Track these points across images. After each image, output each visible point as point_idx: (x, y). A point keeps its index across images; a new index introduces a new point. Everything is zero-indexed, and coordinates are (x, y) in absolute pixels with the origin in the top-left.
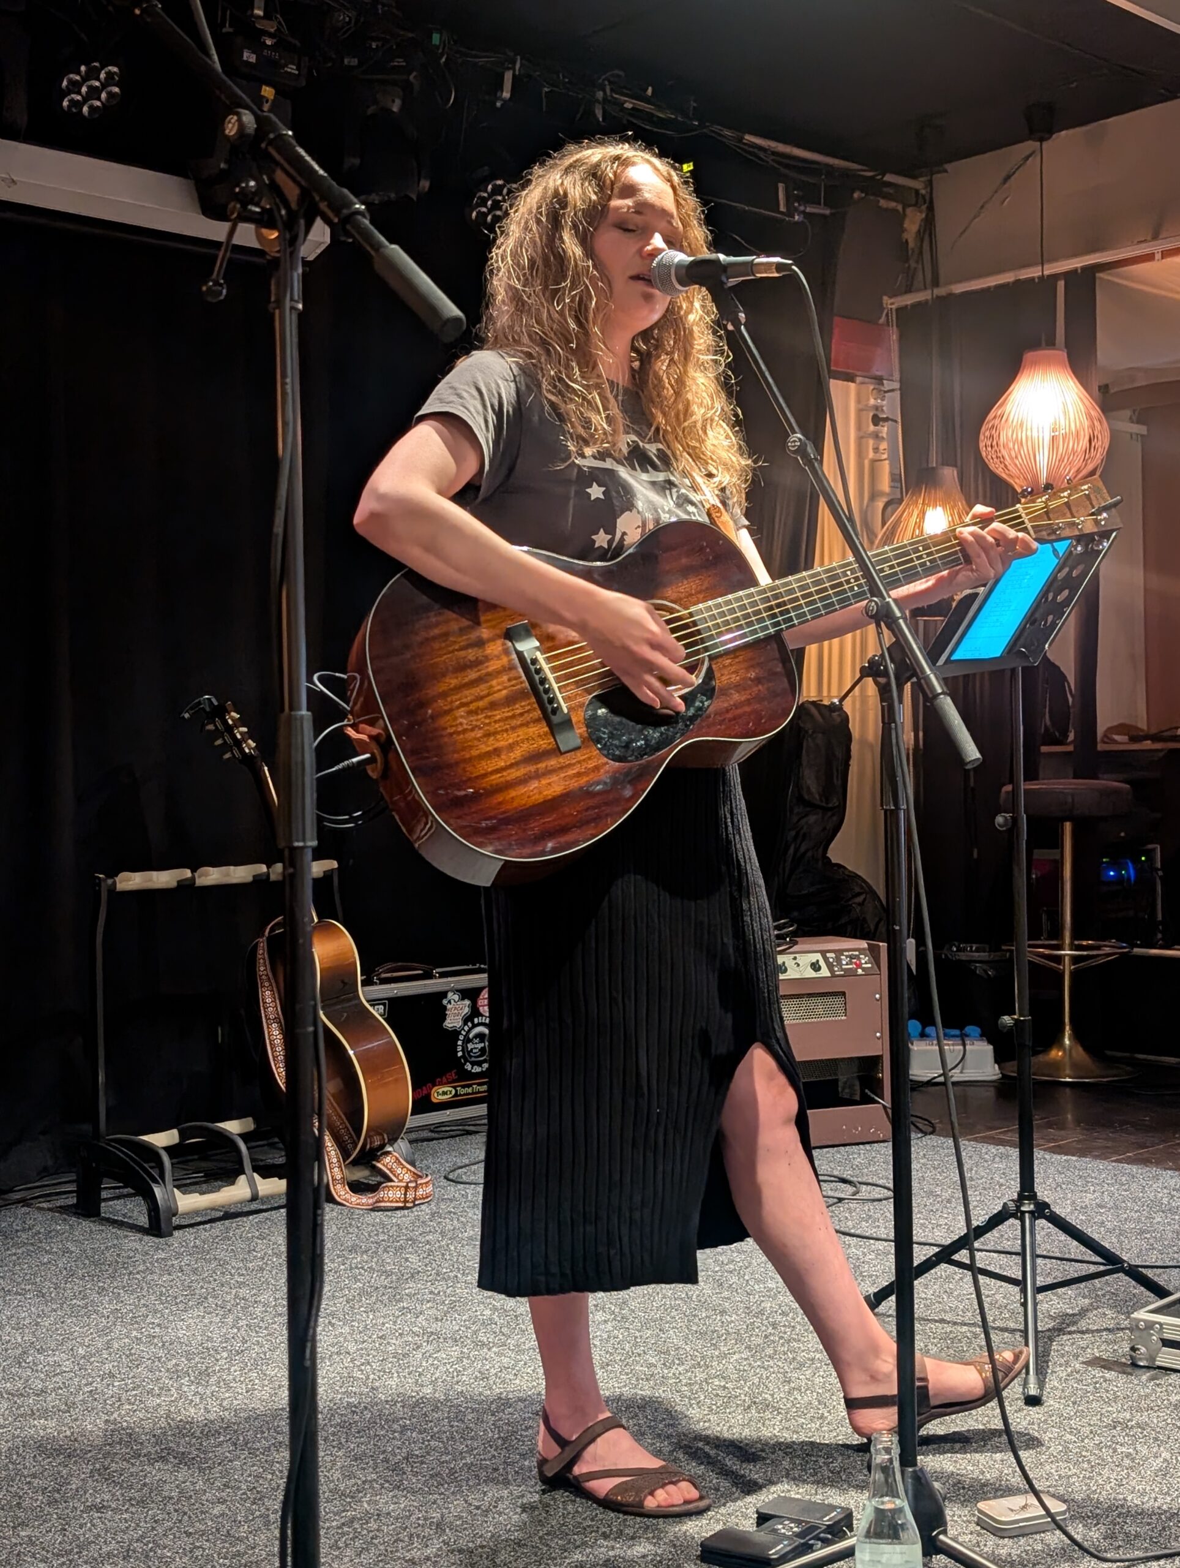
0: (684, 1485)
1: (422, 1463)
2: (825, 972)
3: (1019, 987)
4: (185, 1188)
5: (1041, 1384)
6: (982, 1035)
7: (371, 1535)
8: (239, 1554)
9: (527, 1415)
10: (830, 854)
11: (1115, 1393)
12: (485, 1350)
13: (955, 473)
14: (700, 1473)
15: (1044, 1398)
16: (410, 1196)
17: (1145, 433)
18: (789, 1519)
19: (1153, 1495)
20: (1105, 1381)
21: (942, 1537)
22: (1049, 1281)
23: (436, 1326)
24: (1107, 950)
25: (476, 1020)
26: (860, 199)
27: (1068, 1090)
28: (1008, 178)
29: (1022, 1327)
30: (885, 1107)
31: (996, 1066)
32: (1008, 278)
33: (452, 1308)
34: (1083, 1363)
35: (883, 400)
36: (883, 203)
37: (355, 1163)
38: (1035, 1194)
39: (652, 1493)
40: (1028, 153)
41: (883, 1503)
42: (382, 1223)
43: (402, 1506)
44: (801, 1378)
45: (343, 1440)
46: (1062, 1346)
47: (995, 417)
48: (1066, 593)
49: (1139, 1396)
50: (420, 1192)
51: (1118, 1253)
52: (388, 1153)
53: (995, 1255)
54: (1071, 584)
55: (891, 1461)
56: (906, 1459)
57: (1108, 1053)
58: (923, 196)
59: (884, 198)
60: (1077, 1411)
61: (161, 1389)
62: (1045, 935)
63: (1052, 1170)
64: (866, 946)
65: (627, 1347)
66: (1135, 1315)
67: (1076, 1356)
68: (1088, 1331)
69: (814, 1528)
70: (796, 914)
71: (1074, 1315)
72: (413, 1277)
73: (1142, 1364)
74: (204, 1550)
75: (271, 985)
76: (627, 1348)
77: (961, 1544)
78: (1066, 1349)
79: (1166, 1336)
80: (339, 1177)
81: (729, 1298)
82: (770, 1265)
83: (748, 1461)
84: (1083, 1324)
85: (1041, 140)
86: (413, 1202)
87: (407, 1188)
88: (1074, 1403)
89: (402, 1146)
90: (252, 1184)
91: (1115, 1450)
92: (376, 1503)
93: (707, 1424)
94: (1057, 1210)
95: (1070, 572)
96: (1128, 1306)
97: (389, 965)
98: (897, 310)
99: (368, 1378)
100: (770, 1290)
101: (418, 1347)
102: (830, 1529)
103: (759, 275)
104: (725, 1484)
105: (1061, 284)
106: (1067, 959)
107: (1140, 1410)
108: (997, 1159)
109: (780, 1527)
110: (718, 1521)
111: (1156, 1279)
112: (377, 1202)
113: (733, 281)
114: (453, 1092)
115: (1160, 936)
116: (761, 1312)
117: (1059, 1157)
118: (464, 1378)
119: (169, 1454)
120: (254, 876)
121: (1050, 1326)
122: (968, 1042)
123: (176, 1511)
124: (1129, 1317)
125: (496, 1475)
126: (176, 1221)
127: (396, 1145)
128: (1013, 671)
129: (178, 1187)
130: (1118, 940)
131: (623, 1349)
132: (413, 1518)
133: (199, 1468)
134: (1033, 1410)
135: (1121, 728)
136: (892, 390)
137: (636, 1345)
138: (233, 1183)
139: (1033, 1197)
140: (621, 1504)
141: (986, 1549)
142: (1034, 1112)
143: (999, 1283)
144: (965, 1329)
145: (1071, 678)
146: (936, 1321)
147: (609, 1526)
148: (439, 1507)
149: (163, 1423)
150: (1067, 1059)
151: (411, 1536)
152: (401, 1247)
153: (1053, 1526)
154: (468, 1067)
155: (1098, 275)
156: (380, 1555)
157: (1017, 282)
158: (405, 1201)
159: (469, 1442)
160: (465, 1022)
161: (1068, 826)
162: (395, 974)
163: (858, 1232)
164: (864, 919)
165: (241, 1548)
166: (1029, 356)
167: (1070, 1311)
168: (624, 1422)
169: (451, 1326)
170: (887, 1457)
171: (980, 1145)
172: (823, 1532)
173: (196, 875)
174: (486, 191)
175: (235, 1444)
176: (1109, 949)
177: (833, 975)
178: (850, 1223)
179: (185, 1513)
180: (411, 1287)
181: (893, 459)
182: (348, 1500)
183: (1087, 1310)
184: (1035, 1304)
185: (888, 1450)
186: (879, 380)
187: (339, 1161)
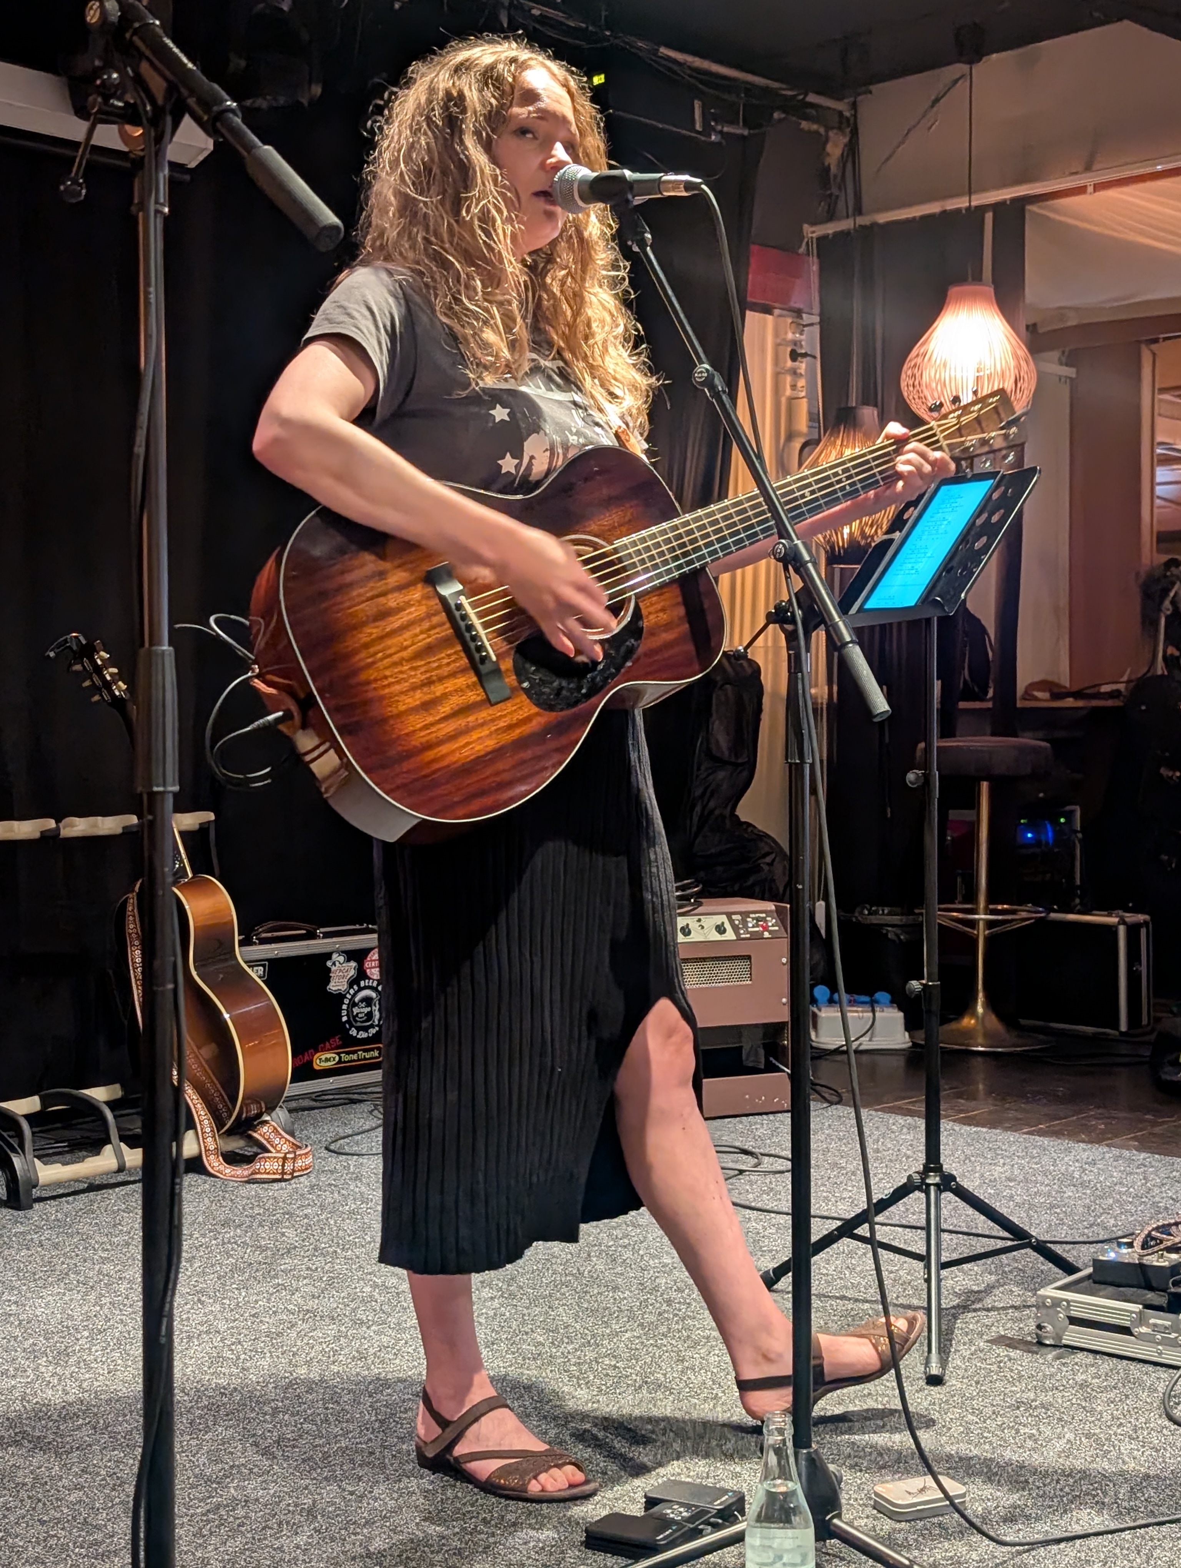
0: (569, 1468)
1: (294, 1447)
2: (730, 935)
3: (929, 953)
4: (45, 1157)
5: (944, 1363)
6: (892, 1002)
7: (238, 1522)
8: (96, 1543)
9: (406, 1397)
10: (739, 812)
11: (1019, 1372)
12: (364, 1329)
13: (876, 413)
14: (586, 1455)
15: (946, 1378)
16: (288, 1167)
17: (1074, 376)
18: (678, 1503)
19: (1055, 1477)
20: (1010, 1360)
21: (836, 1521)
22: (955, 1256)
23: (312, 1304)
24: (1024, 915)
25: (362, 984)
26: (780, 120)
27: (980, 1059)
28: (937, 100)
29: (925, 1305)
30: (787, 1075)
31: (907, 1034)
32: (934, 208)
33: (330, 1283)
34: (988, 1341)
35: (801, 334)
36: (804, 125)
37: (230, 1133)
38: (942, 1166)
39: (535, 1478)
40: (958, 76)
41: (775, 1486)
42: (257, 1195)
43: (272, 1492)
44: (695, 1356)
45: (210, 1423)
46: (967, 1323)
47: (918, 355)
48: (984, 539)
49: (1044, 1376)
50: (299, 1163)
51: (1026, 1228)
52: (266, 1122)
53: (900, 1229)
54: (990, 530)
55: (784, 1441)
56: (801, 1440)
57: (1023, 1022)
58: (848, 119)
59: (805, 119)
60: (980, 1390)
61: (16, 1369)
62: (959, 898)
63: (960, 1142)
64: (773, 908)
65: (514, 1325)
66: (1042, 1292)
67: (981, 1334)
68: (993, 1309)
69: (704, 1512)
70: (702, 874)
71: (979, 1292)
72: (289, 1252)
73: (1048, 1342)
74: (59, 1539)
75: (141, 943)
76: (514, 1327)
77: (856, 1529)
78: (971, 1327)
79: (1073, 1313)
80: (212, 1147)
81: (622, 1274)
82: (666, 1239)
83: (638, 1443)
84: (988, 1302)
85: (971, 62)
86: (292, 1174)
87: (285, 1159)
88: (977, 1383)
89: (281, 1115)
90: (119, 1155)
91: (1018, 1431)
92: (244, 1488)
93: (595, 1405)
94: (965, 1184)
95: (990, 517)
96: (1034, 1282)
97: (271, 924)
98: (818, 239)
99: (238, 1358)
100: (665, 1265)
101: (293, 1326)
102: (720, 1513)
103: (666, 194)
104: (612, 1467)
105: (989, 217)
106: (981, 924)
107: (1045, 1390)
108: (905, 1130)
109: (669, 1511)
110: (604, 1506)
111: (1065, 1255)
112: (252, 1174)
113: (638, 200)
114: (337, 1059)
115: (1077, 901)
116: (656, 1289)
117: (968, 1128)
118: (341, 1358)
119: (23, 1438)
120: (124, 828)
121: (955, 1303)
122: (877, 1009)
123: (29, 1497)
124: (1035, 1294)
125: (372, 1458)
126: (36, 1193)
127: (274, 1114)
128: (928, 621)
129: (39, 1157)
130: (1034, 904)
131: (510, 1327)
132: (283, 1505)
133: (56, 1453)
134: (935, 1390)
135: (1043, 685)
136: (812, 325)
137: (524, 1323)
138: (98, 1154)
139: (939, 1169)
140: (503, 1488)
141: (882, 1534)
142: (942, 1082)
143: (903, 1258)
144: (867, 1306)
145: (991, 631)
146: (837, 1298)
147: (490, 1512)
148: (310, 1493)
149: (18, 1406)
150: (979, 1027)
151: (280, 1524)
152: (278, 1222)
153: (951, 1509)
154: (353, 1032)
155: (1029, 207)
156: (247, 1543)
157: (944, 212)
158: (283, 1173)
159: (345, 1425)
160: (351, 986)
161: (985, 785)
162: (276, 934)
163: (759, 1205)
164: (773, 881)
165: (99, 1536)
166: (953, 291)
167: (976, 1288)
168: (509, 1402)
169: (328, 1304)
170: (780, 1438)
171: (886, 1116)
172: (713, 1516)
173: (61, 825)
175: (95, 1428)
176: (1026, 914)
177: (739, 939)
178: (750, 1196)
179: (40, 1500)
180: (287, 1263)
181: (811, 397)
182: (214, 1486)
183: (993, 1287)
184: (939, 1281)
185: (781, 1431)
186: (798, 313)
187: (212, 1130)
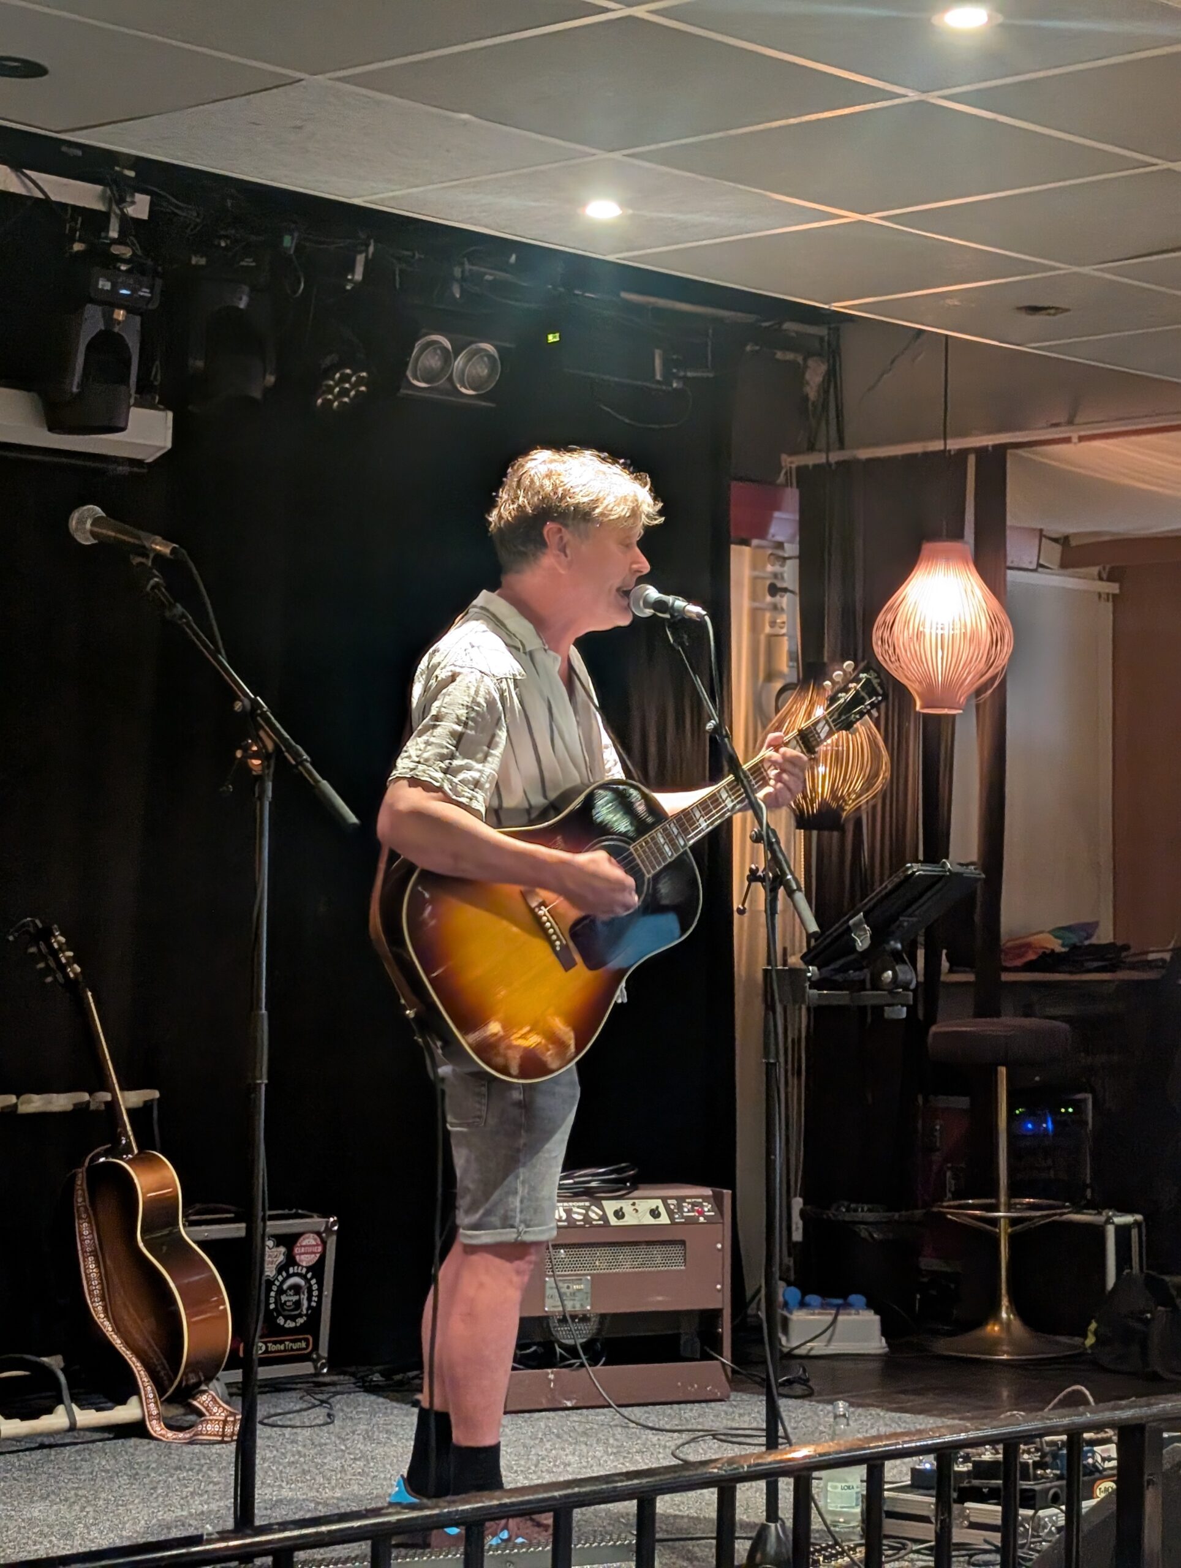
2: (664, 1219)
6: (868, 1305)
16: (229, 1430)
17: (1117, 591)
25: (291, 1270)
26: (754, 353)
30: (723, 1364)
31: (883, 1340)
32: (914, 448)
35: (781, 567)
36: (780, 355)
37: (170, 1401)
42: (199, 1456)
47: (889, 613)
52: (204, 1392)
58: (829, 345)
59: (780, 349)
64: (710, 1193)
75: (89, 1216)
80: (154, 1413)
86: (231, 1436)
87: (225, 1422)
90: (70, 1414)
97: (199, 1207)
98: (798, 468)
105: (972, 460)
106: (1002, 1221)
112: (195, 1435)
114: (264, 1348)
120: (76, 1104)
122: (849, 1311)
127: (211, 1385)
136: (791, 558)
138: (52, 1412)
150: (1004, 1335)
154: (281, 1321)
155: (1010, 455)
157: (925, 453)
158: (223, 1435)
160: (279, 1272)
161: (1003, 1070)
162: (205, 1216)
166: (927, 547)
173: (20, 1101)
174: (333, 379)
177: (673, 1223)
181: (791, 635)
186: (777, 545)
187: (154, 1397)
